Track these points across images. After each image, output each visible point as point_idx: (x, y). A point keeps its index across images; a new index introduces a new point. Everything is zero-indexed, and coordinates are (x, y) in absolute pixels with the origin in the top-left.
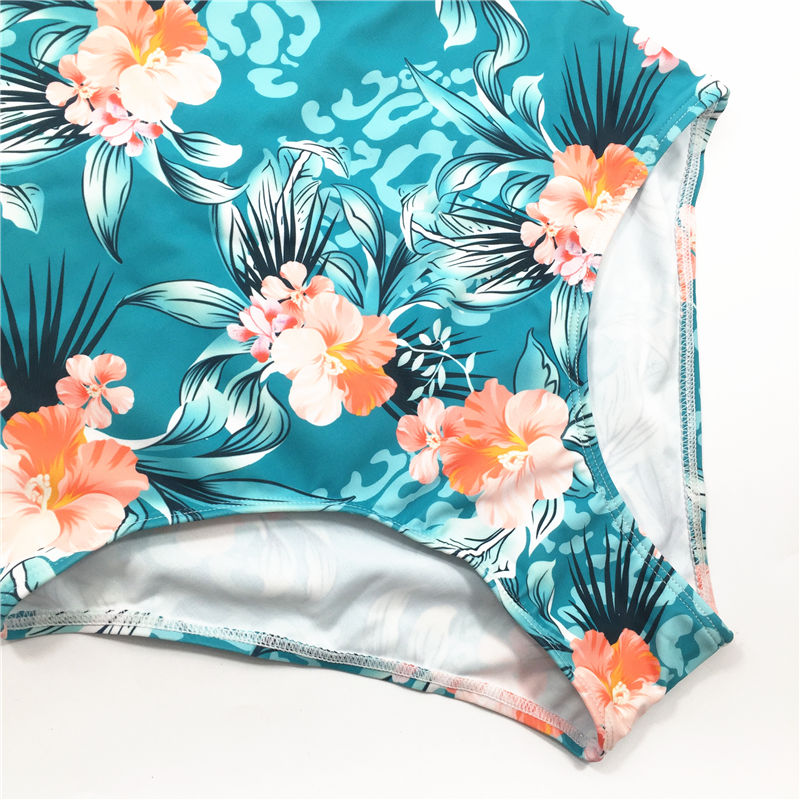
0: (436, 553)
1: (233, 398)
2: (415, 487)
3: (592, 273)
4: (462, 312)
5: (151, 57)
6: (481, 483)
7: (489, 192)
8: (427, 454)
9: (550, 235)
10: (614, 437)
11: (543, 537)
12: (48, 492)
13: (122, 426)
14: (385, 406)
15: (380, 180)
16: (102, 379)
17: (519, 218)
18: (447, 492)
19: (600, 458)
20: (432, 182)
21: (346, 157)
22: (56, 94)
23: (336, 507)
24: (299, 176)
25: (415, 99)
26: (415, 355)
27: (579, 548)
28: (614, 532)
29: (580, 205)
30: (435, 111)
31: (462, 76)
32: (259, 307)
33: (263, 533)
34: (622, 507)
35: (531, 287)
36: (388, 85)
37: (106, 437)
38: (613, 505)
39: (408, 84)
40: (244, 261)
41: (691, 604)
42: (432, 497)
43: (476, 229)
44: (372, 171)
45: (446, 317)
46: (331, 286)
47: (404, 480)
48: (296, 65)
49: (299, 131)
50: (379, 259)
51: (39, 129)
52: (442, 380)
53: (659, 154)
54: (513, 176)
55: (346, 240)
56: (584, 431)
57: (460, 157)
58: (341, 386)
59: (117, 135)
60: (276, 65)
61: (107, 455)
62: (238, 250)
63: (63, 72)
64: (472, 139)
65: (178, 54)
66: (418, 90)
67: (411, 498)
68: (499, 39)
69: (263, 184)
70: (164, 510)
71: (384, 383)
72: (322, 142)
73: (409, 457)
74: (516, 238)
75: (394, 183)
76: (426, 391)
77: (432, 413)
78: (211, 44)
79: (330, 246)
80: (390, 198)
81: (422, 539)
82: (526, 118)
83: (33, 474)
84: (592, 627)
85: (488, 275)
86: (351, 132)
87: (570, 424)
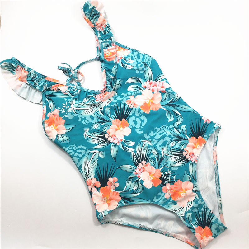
0: (170, 211)
1: (134, 184)
2: (166, 199)
3: (196, 160)
4: (173, 168)
5: (120, 129)
6: (177, 198)
7: (177, 147)
8: (167, 193)
9: (188, 153)
10: (203, 190)
11: (189, 208)
12: (106, 200)
13: (117, 189)
14: (160, 185)
15: (158, 146)
16: (114, 181)
17: (182, 151)
18: (171, 200)
19: (200, 194)
20: (167, 145)
21: (152, 142)
22: (106, 136)
23: (152, 203)
24: (144, 146)
25: (163, 131)
26: (165, 176)
27: (197, 211)
28: (203, 208)
29: (194, 148)
30: (167, 133)
31: (171, 126)
32: (138, 168)
33: (140, 207)
34: (205, 203)
35: (185, 163)
36: (159, 129)
37: (115, 191)
38: (203, 203)
39: (162, 129)
40: (135, 161)
41: (218, 221)
42: (169, 201)
43: (175, 153)
44: (156, 144)
45: (170, 169)
46: (150, 164)
47: (164, 198)
48: (143, 128)
49: (144, 139)
50: (158, 159)
51: (104, 142)
52: (170, 180)
53: (208, 138)
54: (181, 143)
55: (152, 156)
56: (197, 189)
57: (171, 141)
58: (152, 182)
59: (115, 142)
60: (140, 128)
61: (115, 194)
62: (134, 159)
63: (107, 132)
64: (174, 137)
65: (124, 128)
66: (164, 130)
67: (165, 201)
68: (178, 120)
69: (138, 148)
70: (124, 203)
71: (160, 181)
72: (148, 140)
73: (164, 194)
74: (182, 154)
75: (160, 146)
76: (167, 182)
77: (168, 186)
78: (130, 126)
79: (149, 157)
80: (159, 149)
81: (167, 209)
82: (183, 133)
83: (104, 197)
84: (199, 225)
85: (177, 161)
86: (152, 138)
87: (194, 188)
